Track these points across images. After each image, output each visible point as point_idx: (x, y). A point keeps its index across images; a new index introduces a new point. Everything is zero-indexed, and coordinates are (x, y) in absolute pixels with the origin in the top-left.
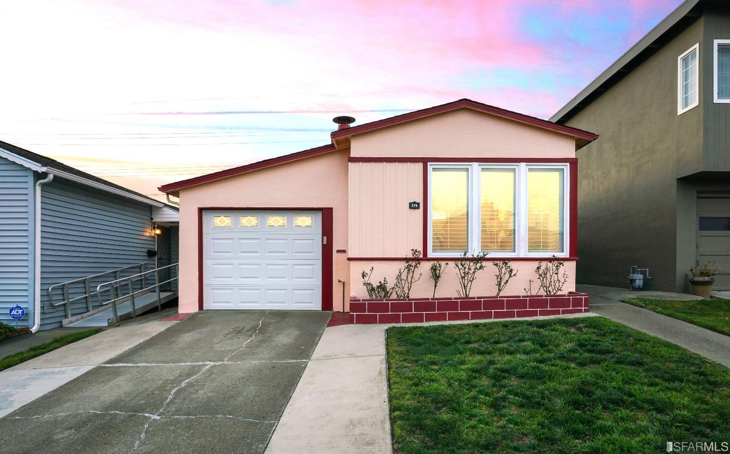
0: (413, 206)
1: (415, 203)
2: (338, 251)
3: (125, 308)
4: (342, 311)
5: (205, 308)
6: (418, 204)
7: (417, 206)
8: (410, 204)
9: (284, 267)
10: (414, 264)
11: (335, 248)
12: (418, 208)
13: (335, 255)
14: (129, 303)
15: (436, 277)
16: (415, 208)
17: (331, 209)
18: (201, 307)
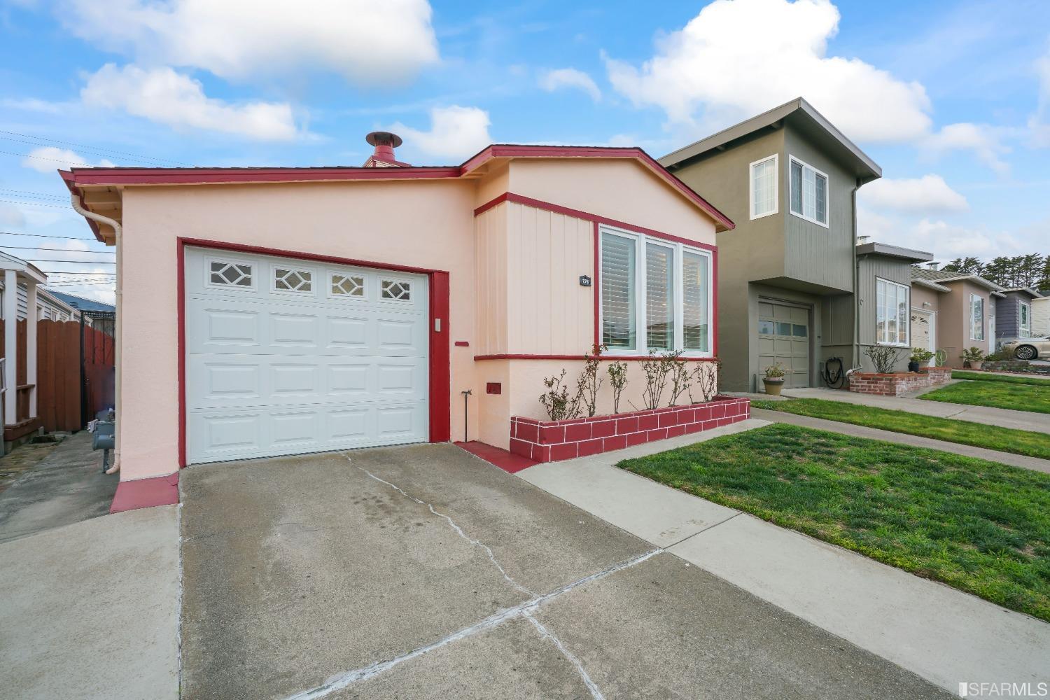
0: (584, 281)
1: (586, 277)
2: (458, 344)
4: (463, 440)
5: (188, 463)
6: (590, 280)
7: (587, 281)
8: (581, 278)
9: (363, 369)
10: (592, 364)
11: (453, 339)
12: (589, 285)
13: (453, 350)
15: (618, 385)
16: (585, 285)
17: (447, 274)
18: (183, 462)
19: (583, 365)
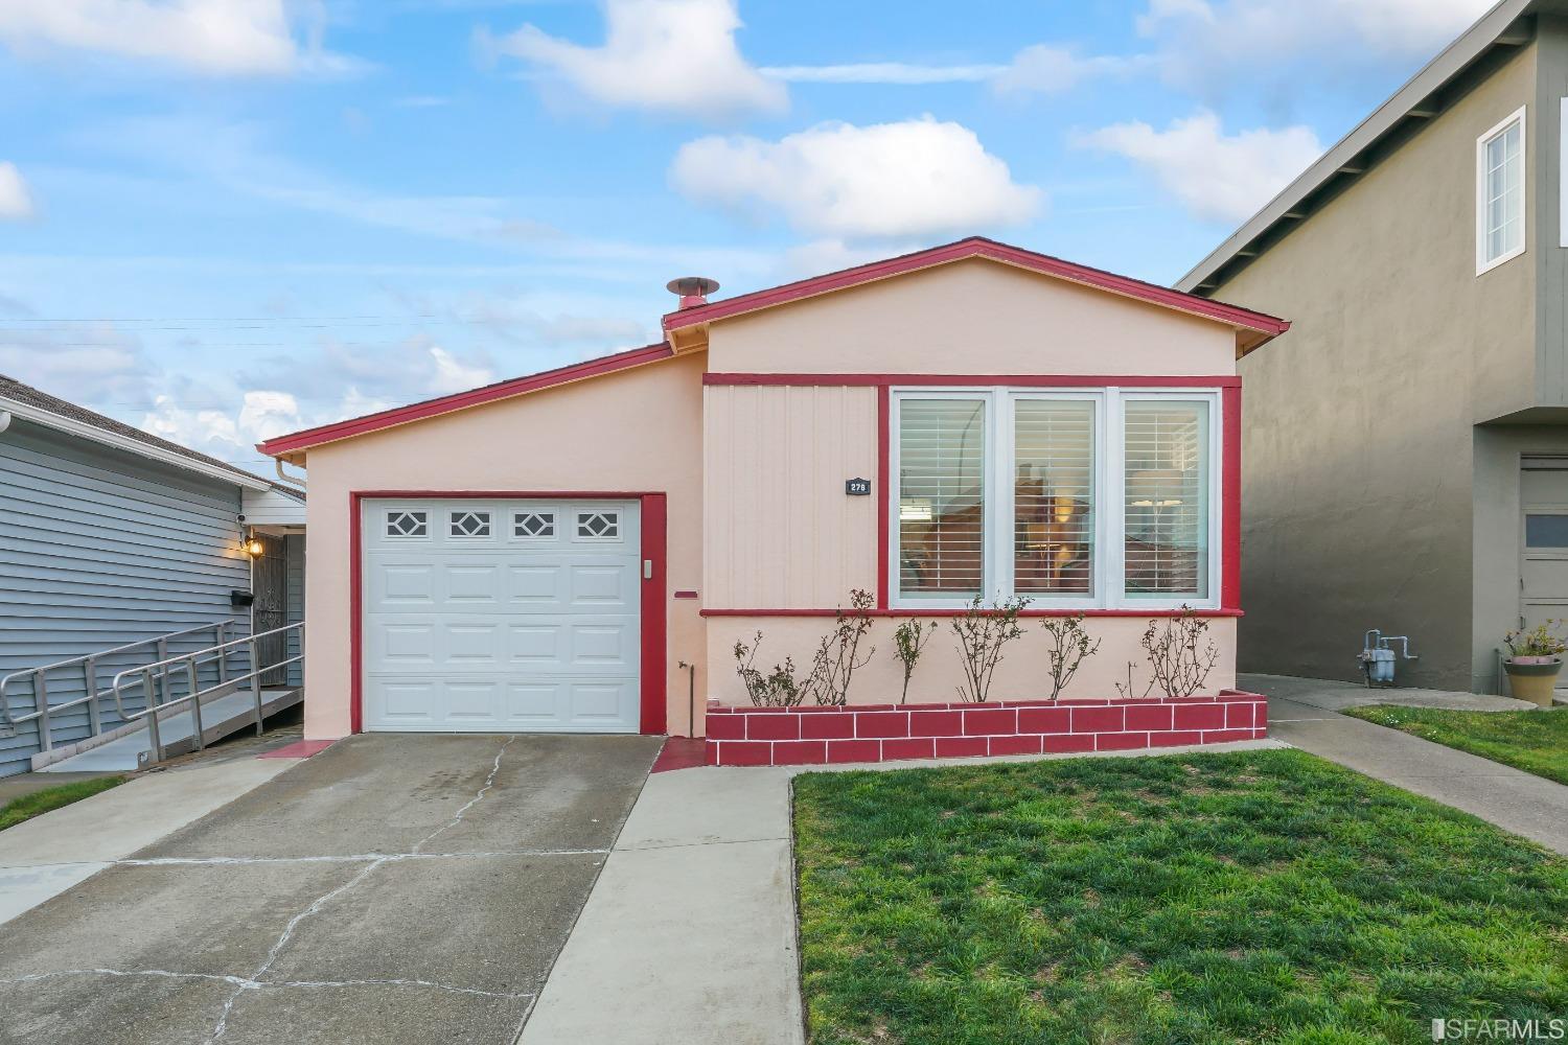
0: (855, 488)
1: (858, 481)
2: (679, 595)
3: (178, 727)
4: (687, 735)
5: (365, 728)
6: (867, 484)
7: (863, 488)
8: (849, 484)
9: (553, 630)
10: (856, 623)
11: (672, 587)
12: (867, 492)
13: (672, 603)
14: (188, 715)
15: (909, 656)
16: (859, 493)
17: (663, 495)
18: (357, 725)
19: (831, 626)
